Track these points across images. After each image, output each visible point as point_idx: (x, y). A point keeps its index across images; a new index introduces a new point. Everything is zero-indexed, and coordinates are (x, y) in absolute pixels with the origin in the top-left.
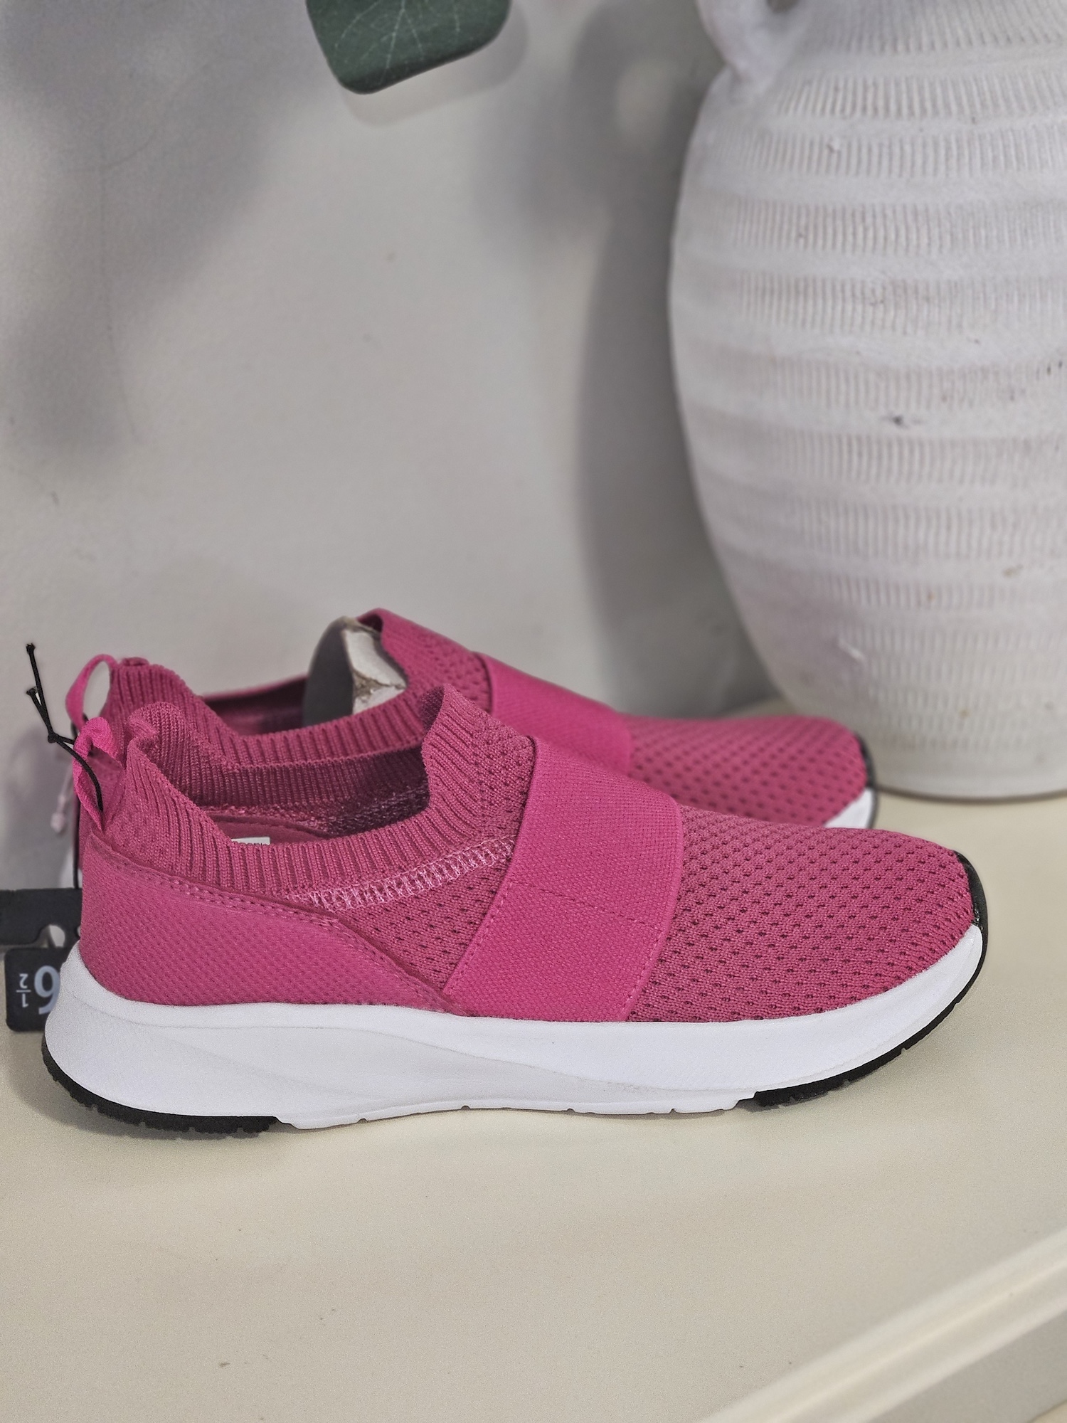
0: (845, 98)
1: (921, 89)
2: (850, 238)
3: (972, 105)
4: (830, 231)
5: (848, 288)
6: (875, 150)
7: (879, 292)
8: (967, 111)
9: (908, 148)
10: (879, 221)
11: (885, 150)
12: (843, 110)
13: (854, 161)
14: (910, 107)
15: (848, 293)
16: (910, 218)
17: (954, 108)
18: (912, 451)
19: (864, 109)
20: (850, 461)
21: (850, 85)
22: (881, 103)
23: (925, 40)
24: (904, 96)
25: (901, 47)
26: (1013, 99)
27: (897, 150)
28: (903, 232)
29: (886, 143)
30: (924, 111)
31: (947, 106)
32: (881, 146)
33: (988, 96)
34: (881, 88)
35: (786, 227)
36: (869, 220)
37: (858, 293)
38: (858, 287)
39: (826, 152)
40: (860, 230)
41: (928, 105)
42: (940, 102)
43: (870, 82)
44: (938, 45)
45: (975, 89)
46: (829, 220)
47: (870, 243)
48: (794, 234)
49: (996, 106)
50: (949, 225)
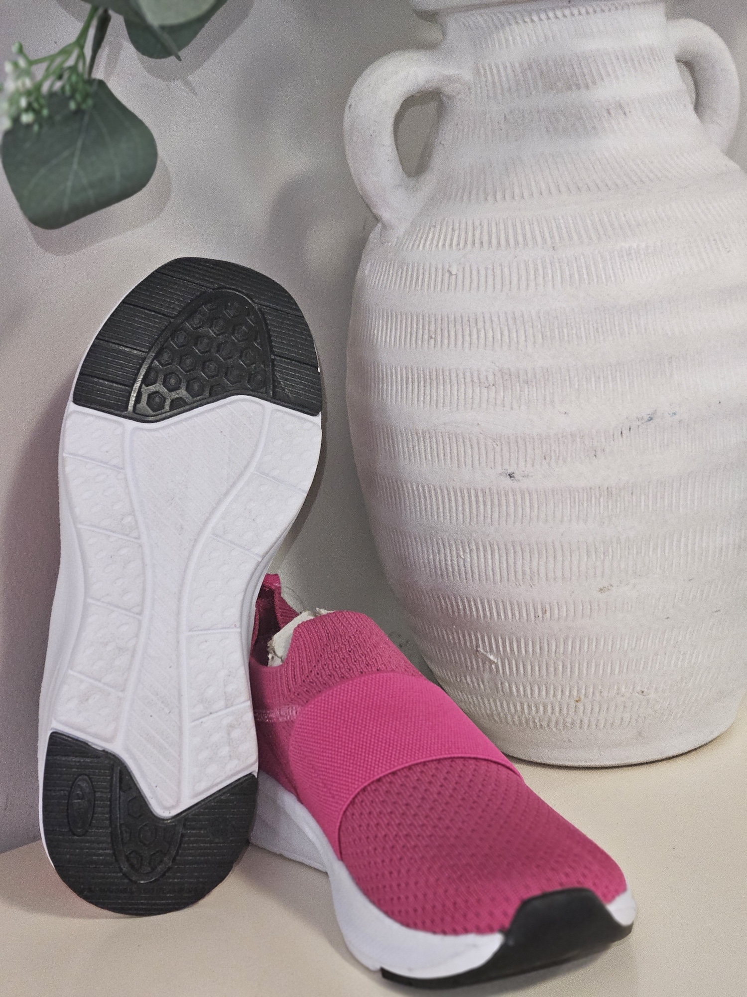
0: (459, 236)
1: (514, 226)
2: (467, 338)
3: (552, 237)
4: (452, 334)
5: (468, 375)
6: (483, 272)
7: (491, 378)
8: (549, 243)
9: (506, 270)
10: (488, 324)
11: (490, 272)
12: (458, 244)
13: (467, 282)
14: (507, 241)
15: (468, 380)
16: (511, 322)
17: (539, 239)
18: (523, 499)
19: (474, 243)
20: (478, 507)
21: (463, 226)
22: (485, 238)
23: (517, 191)
24: (502, 232)
25: (499, 196)
26: (582, 232)
27: (498, 272)
28: (506, 333)
29: (490, 266)
30: (517, 243)
31: (534, 238)
32: (486, 269)
33: (564, 231)
34: (485, 227)
35: (421, 331)
36: (480, 324)
37: (476, 379)
38: (475, 374)
39: (447, 275)
40: (475, 331)
41: (520, 239)
42: (529, 235)
43: (477, 223)
44: (526, 194)
45: (554, 225)
46: (452, 326)
47: (482, 341)
48: (426, 337)
49: (571, 238)
50: (539, 326)
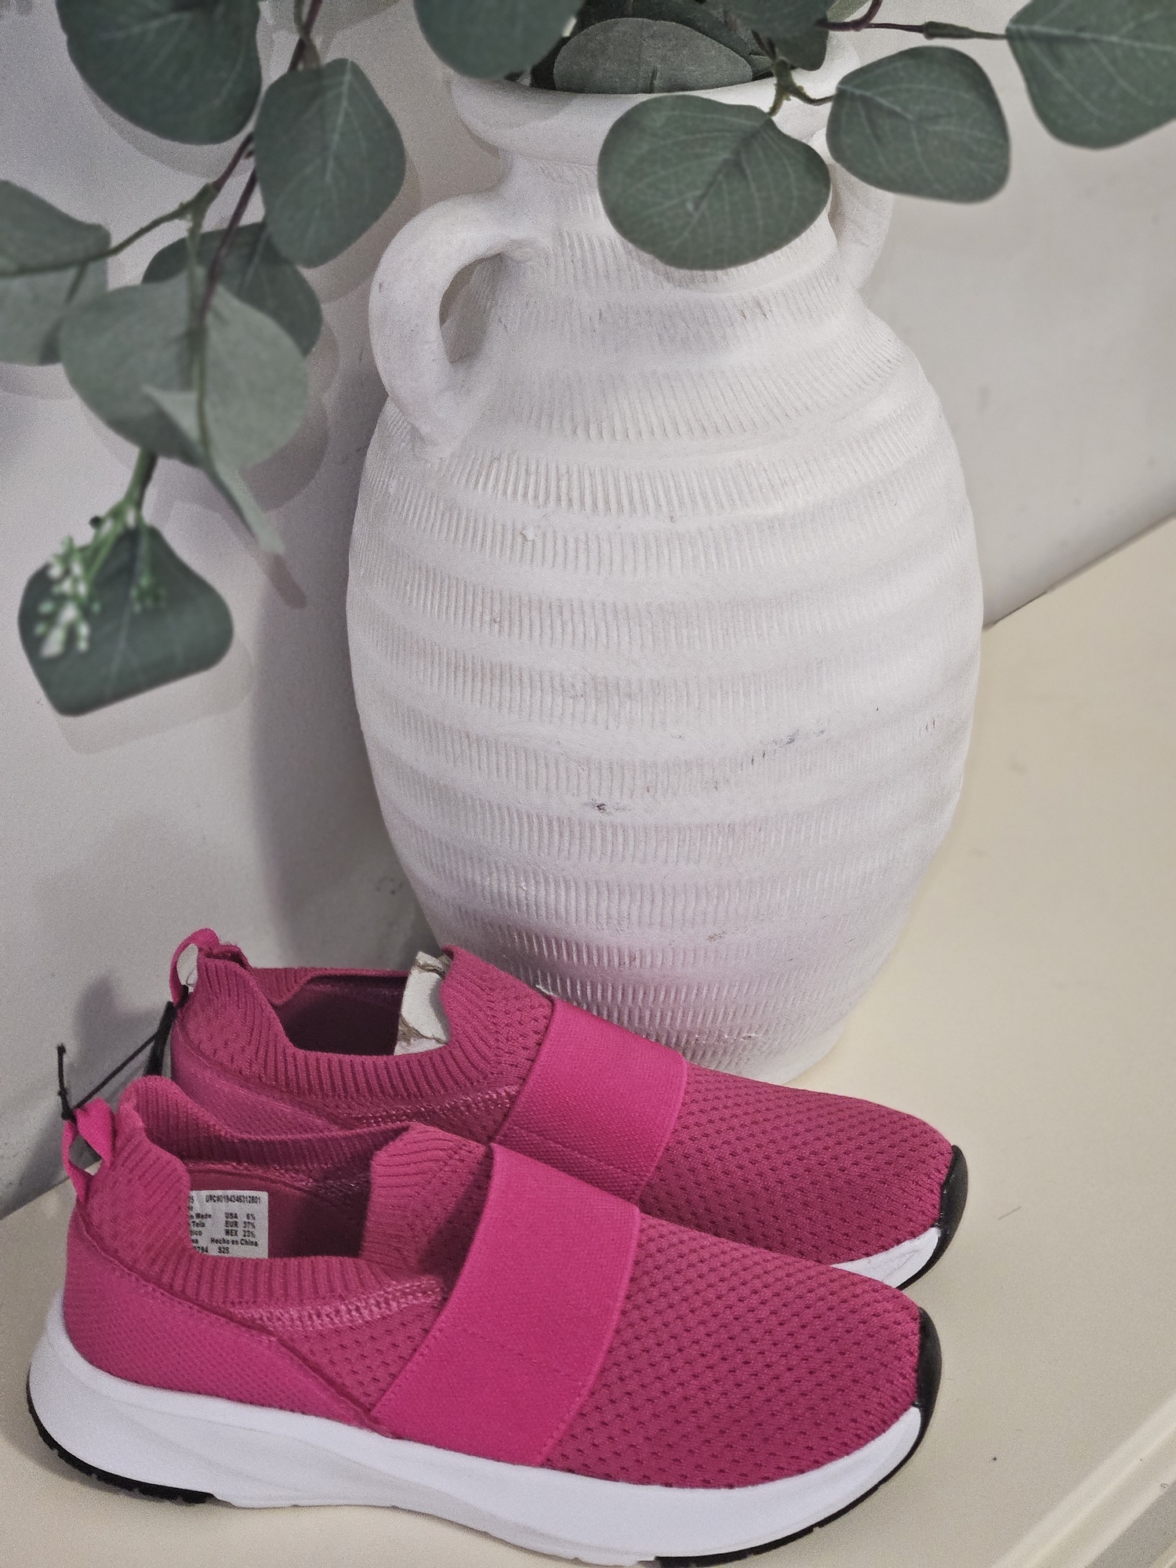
0: (537, 483)
1: (616, 481)
2: (547, 630)
3: (669, 503)
4: (526, 622)
5: (546, 679)
6: (571, 545)
7: (579, 686)
8: (665, 509)
9: (605, 545)
10: (577, 618)
11: (582, 546)
12: (536, 497)
13: (549, 554)
14: (607, 503)
15: (547, 683)
16: (610, 617)
17: (651, 503)
18: (615, 834)
19: (559, 499)
20: (551, 838)
21: (542, 470)
22: (575, 494)
23: (618, 426)
24: (600, 488)
25: (593, 433)
26: (710, 495)
27: (594, 546)
28: (603, 630)
29: (582, 537)
30: (620, 508)
31: (644, 502)
32: (577, 540)
33: (685, 492)
34: (575, 476)
35: (479, 609)
36: (567, 614)
37: (557, 685)
38: (557, 679)
39: (519, 539)
40: (558, 623)
41: (625, 502)
42: (637, 496)
43: (563, 470)
44: (632, 432)
45: (672, 483)
46: (525, 610)
47: (569, 637)
48: (487, 618)
49: (694, 501)
50: (650, 625)
